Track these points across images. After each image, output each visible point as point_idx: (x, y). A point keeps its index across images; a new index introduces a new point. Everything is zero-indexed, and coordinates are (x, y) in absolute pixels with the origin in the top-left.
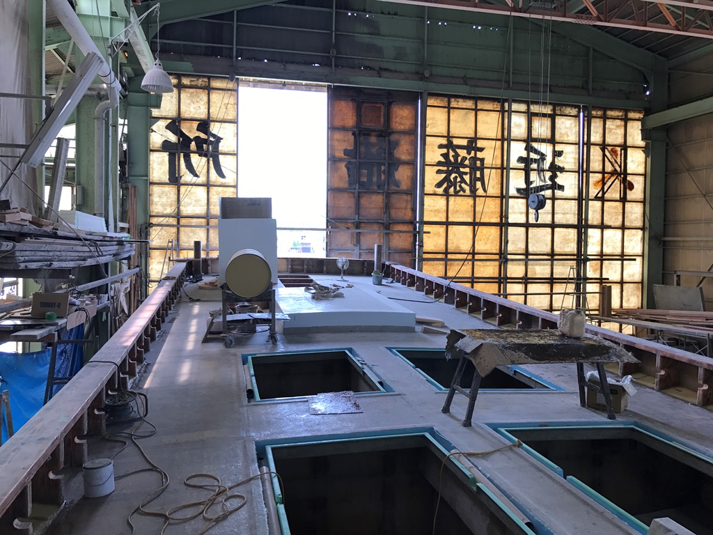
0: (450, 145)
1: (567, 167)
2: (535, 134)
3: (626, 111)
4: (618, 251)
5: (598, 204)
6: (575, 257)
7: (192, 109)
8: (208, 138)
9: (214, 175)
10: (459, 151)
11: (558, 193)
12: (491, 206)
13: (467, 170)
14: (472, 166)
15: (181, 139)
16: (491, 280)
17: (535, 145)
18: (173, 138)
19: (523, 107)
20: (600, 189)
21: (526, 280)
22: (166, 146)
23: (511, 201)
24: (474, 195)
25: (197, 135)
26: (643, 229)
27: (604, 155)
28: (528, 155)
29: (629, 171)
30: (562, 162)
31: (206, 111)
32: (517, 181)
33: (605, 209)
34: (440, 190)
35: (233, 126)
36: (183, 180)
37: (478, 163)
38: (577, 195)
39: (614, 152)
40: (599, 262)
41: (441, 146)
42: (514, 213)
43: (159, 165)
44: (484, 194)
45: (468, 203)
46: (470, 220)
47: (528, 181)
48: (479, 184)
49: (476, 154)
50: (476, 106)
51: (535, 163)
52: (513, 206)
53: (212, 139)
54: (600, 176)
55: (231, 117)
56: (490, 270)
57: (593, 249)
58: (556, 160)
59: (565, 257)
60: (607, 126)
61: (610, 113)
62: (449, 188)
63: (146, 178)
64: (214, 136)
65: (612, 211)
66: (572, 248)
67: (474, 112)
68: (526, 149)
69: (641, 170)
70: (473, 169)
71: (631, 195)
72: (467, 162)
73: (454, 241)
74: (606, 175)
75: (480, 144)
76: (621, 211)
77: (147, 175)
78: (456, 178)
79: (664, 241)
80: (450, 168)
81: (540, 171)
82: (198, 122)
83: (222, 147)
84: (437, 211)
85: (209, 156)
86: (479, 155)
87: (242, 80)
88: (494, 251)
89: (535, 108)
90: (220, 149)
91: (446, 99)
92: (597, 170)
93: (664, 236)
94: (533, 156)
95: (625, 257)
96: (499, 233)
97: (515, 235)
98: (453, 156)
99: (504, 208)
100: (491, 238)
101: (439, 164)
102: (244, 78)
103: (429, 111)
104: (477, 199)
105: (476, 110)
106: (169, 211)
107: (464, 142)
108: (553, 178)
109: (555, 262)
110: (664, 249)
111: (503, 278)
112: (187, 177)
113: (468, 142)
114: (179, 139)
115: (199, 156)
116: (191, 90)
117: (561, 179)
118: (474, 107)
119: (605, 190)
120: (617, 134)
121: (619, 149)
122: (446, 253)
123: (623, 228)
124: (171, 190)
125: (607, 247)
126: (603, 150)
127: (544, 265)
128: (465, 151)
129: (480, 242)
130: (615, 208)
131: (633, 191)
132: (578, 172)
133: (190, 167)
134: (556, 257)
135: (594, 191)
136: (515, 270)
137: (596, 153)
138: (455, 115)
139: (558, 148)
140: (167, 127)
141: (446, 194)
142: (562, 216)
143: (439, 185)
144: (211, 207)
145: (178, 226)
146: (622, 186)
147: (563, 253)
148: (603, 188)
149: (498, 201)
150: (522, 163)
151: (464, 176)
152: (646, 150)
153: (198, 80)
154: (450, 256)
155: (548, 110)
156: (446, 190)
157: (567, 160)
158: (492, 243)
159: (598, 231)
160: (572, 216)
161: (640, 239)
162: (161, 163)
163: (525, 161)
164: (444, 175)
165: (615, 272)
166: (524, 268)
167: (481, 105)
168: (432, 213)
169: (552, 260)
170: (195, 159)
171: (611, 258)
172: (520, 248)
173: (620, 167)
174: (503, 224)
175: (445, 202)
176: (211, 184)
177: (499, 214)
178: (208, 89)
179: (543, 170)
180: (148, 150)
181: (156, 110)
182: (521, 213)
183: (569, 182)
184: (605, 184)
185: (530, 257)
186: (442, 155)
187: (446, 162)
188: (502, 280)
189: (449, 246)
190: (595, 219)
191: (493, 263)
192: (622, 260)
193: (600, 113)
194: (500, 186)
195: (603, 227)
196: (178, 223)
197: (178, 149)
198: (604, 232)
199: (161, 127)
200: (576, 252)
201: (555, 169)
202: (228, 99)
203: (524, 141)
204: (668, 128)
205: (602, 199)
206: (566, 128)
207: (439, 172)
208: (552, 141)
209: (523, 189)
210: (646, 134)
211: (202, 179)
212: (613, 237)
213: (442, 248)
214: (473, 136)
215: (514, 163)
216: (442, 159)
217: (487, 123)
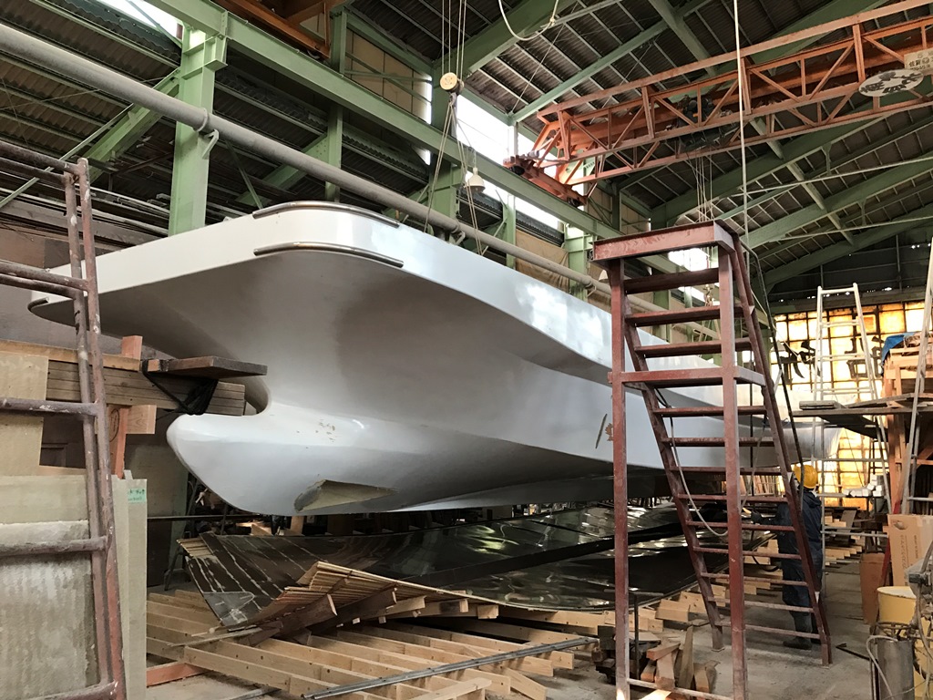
7: (797, 334)
8: (809, 351)
9: (815, 376)
15: (791, 355)
22: (781, 360)
25: (801, 350)
31: (806, 334)
36: (793, 382)
64: (813, 349)
82: (801, 342)
85: (810, 363)
90: (817, 358)
112: (796, 379)
115: (804, 364)
116: (795, 322)
133: (798, 372)
153: (799, 315)
170: (801, 366)
176: (813, 382)
178: (807, 319)
197: (789, 362)
211: (807, 379)
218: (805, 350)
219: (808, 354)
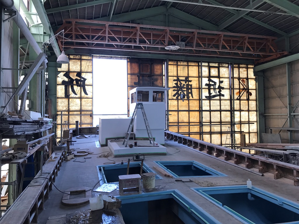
0: (178, 80)
1: (225, 87)
2: (212, 75)
3: (247, 65)
4: (247, 120)
5: (238, 101)
6: (230, 123)
7: (74, 68)
8: (81, 79)
9: (83, 94)
10: (182, 82)
11: (222, 98)
12: (195, 103)
13: (185, 89)
14: (187, 88)
15: (70, 80)
16: (197, 133)
17: (212, 79)
18: (66, 79)
19: (206, 64)
20: (238, 95)
21: (211, 133)
22: (64, 83)
23: (203, 101)
24: (188, 99)
25: (76, 78)
26: (256, 111)
27: (240, 82)
28: (209, 83)
29: (250, 88)
30: (223, 85)
31: (80, 68)
32: (205, 93)
33: (241, 103)
34: (175, 98)
35: (91, 74)
36: (71, 96)
37: (190, 87)
38: (229, 98)
39: (243, 81)
40: (240, 125)
41: (174, 80)
42: (205, 106)
43: (61, 90)
44: (192, 99)
45: (186, 103)
46: (187, 109)
47: (210, 93)
48: (190, 95)
49: (188, 83)
50: (188, 64)
51: (212, 86)
52: (204, 103)
53: (82, 79)
54: (238, 90)
55: (90, 71)
56: (196, 129)
57: (237, 119)
58: (220, 84)
59: (226, 123)
60: (240, 71)
61: (241, 66)
62: (178, 97)
63: (55, 96)
64: (83, 78)
65: (244, 104)
66: (228, 119)
67: (187, 67)
68: (208, 80)
69: (254, 88)
70: (188, 89)
71: (251, 98)
72: (185, 86)
73: (181, 118)
74: (241, 90)
75: (190, 79)
76: (247, 104)
77: (56, 95)
78: (181, 93)
79: (265, 116)
80: (179, 89)
81: (214, 89)
82: (77, 73)
83: (87, 82)
84: (174, 106)
85: (81, 86)
86: (190, 83)
87: (94, 56)
88: (198, 122)
89: (211, 65)
90: (86, 83)
91: (176, 62)
92: (237, 88)
93: (265, 114)
94: (211, 83)
95: (250, 123)
96: (199, 114)
97: (206, 115)
98: (179, 84)
99: (201, 104)
100: (196, 116)
101: (174, 87)
102: (95, 55)
103: (170, 67)
104: (190, 101)
105: (188, 66)
106: (65, 109)
107: (184, 78)
108: (220, 92)
109: (222, 125)
110: (265, 119)
111: (201, 132)
112: (72, 95)
113: (185, 78)
114: (69, 80)
115: (77, 86)
116: (74, 60)
117: (223, 92)
118: (187, 65)
119: (241, 96)
120: (244, 74)
121: (245, 80)
122: (178, 123)
123: (248, 111)
124: (66, 100)
125: (243, 118)
126: (239, 80)
127: (218, 126)
128: (184, 82)
129: (192, 118)
130: (245, 103)
131: (252, 96)
132: (230, 89)
133: (73, 91)
134: (222, 123)
135: (236, 96)
136: (206, 129)
137: (236, 81)
138: (180, 68)
139: (221, 80)
140: (64, 75)
141: (177, 99)
142: (224, 107)
143: (174, 96)
144: (82, 107)
145: (69, 115)
146: (247, 94)
147: (225, 122)
148: (240, 95)
149: (198, 101)
150: (207, 86)
151: (184, 92)
152: (256, 79)
153: (76, 56)
154: (180, 124)
155: (216, 65)
156: (177, 98)
157: (225, 84)
158: (196, 118)
159: (239, 113)
160: (228, 106)
161: (255, 115)
162: (62, 90)
163: (209, 85)
164: (176, 92)
165: (246, 129)
166: (209, 128)
167: (190, 64)
168: (172, 107)
169: (221, 125)
170: (75, 87)
171: (244, 123)
172: (208, 120)
173: (246, 87)
174: (201, 111)
175: (177, 102)
176: (82, 97)
177: (199, 107)
178: (81, 60)
179: (216, 89)
180: (56, 84)
181: (60, 68)
182: (208, 106)
183: (226, 93)
184: (241, 93)
185: (212, 124)
186: (175, 84)
187: (177, 86)
188: (201, 133)
189: (179, 120)
190: (237, 108)
191: (197, 126)
192: (249, 124)
193: (237, 66)
194: (198, 95)
195: (240, 111)
196: (69, 113)
197: (68, 84)
198: (241, 113)
199: (61, 75)
200: (230, 121)
201: (220, 88)
202: (89, 63)
203: (207, 77)
204: (264, 71)
205: (240, 100)
206: (224, 72)
207: (174, 90)
208: (219, 77)
209: (208, 96)
210: (255, 73)
211: (78, 96)
212: (245, 115)
213: (177, 121)
214: (187, 76)
215: (204, 86)
216: (175, 85)
217: (193, 71)
218: (79, 78)
219: (80, 80)
